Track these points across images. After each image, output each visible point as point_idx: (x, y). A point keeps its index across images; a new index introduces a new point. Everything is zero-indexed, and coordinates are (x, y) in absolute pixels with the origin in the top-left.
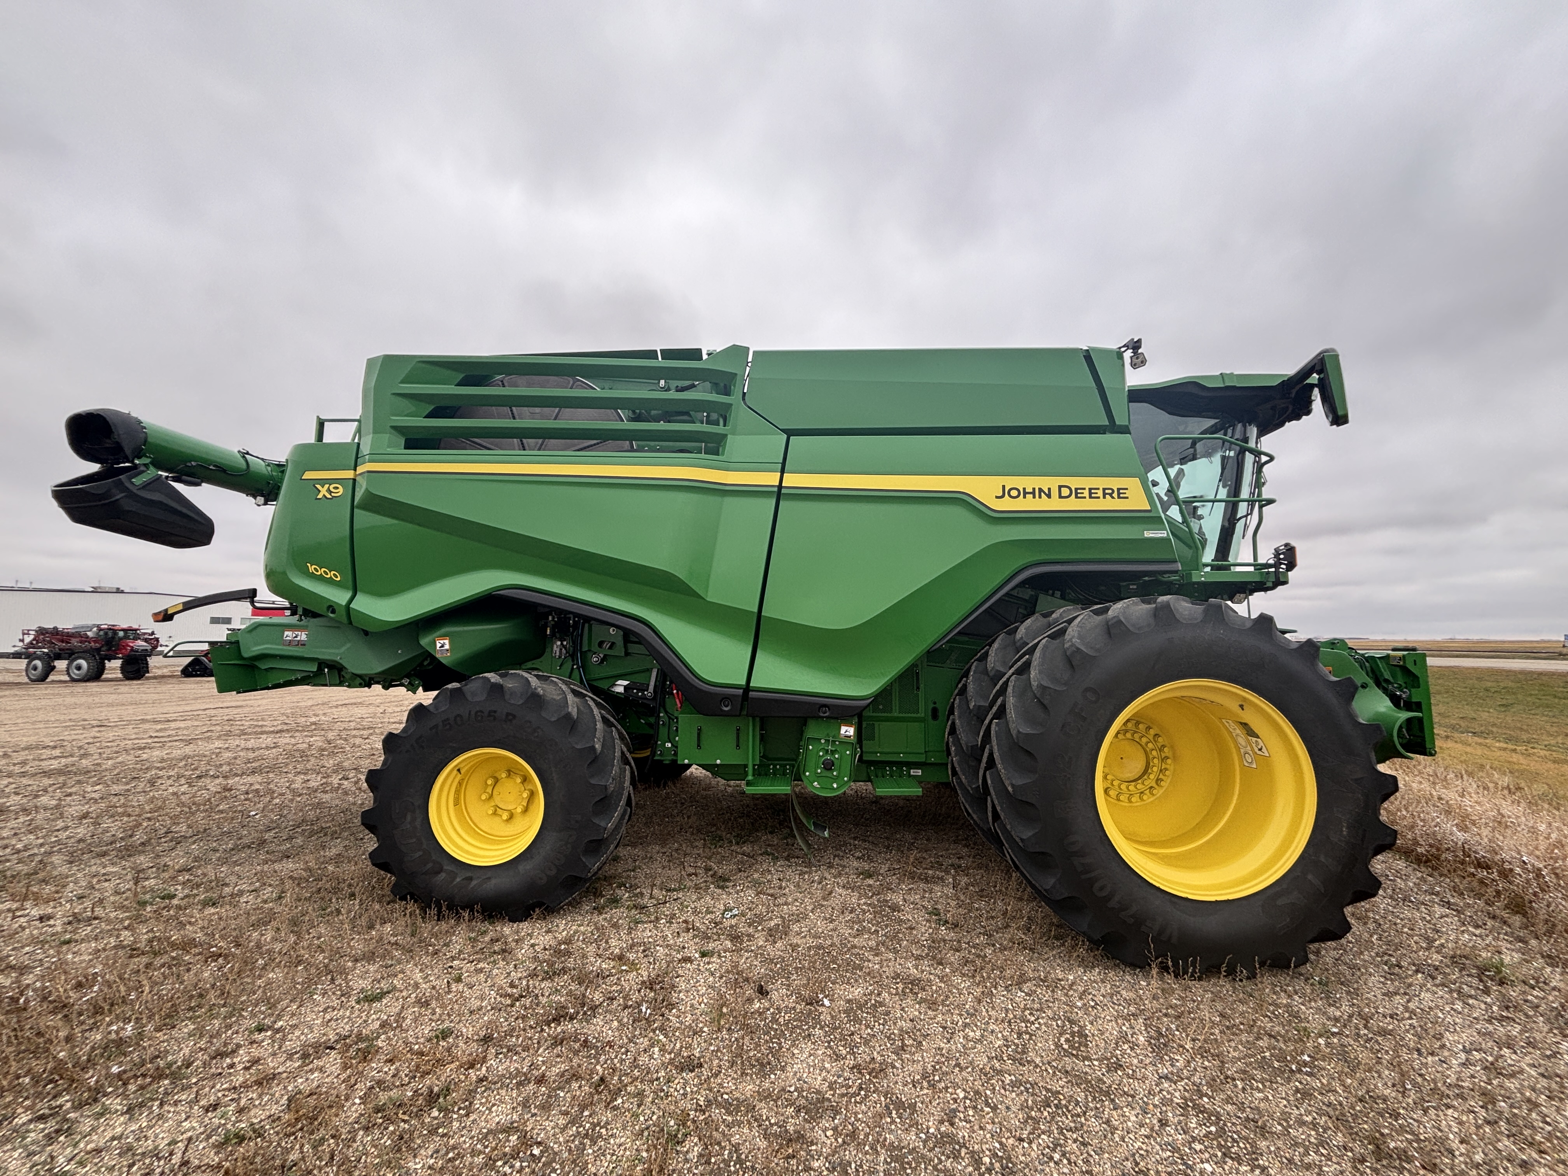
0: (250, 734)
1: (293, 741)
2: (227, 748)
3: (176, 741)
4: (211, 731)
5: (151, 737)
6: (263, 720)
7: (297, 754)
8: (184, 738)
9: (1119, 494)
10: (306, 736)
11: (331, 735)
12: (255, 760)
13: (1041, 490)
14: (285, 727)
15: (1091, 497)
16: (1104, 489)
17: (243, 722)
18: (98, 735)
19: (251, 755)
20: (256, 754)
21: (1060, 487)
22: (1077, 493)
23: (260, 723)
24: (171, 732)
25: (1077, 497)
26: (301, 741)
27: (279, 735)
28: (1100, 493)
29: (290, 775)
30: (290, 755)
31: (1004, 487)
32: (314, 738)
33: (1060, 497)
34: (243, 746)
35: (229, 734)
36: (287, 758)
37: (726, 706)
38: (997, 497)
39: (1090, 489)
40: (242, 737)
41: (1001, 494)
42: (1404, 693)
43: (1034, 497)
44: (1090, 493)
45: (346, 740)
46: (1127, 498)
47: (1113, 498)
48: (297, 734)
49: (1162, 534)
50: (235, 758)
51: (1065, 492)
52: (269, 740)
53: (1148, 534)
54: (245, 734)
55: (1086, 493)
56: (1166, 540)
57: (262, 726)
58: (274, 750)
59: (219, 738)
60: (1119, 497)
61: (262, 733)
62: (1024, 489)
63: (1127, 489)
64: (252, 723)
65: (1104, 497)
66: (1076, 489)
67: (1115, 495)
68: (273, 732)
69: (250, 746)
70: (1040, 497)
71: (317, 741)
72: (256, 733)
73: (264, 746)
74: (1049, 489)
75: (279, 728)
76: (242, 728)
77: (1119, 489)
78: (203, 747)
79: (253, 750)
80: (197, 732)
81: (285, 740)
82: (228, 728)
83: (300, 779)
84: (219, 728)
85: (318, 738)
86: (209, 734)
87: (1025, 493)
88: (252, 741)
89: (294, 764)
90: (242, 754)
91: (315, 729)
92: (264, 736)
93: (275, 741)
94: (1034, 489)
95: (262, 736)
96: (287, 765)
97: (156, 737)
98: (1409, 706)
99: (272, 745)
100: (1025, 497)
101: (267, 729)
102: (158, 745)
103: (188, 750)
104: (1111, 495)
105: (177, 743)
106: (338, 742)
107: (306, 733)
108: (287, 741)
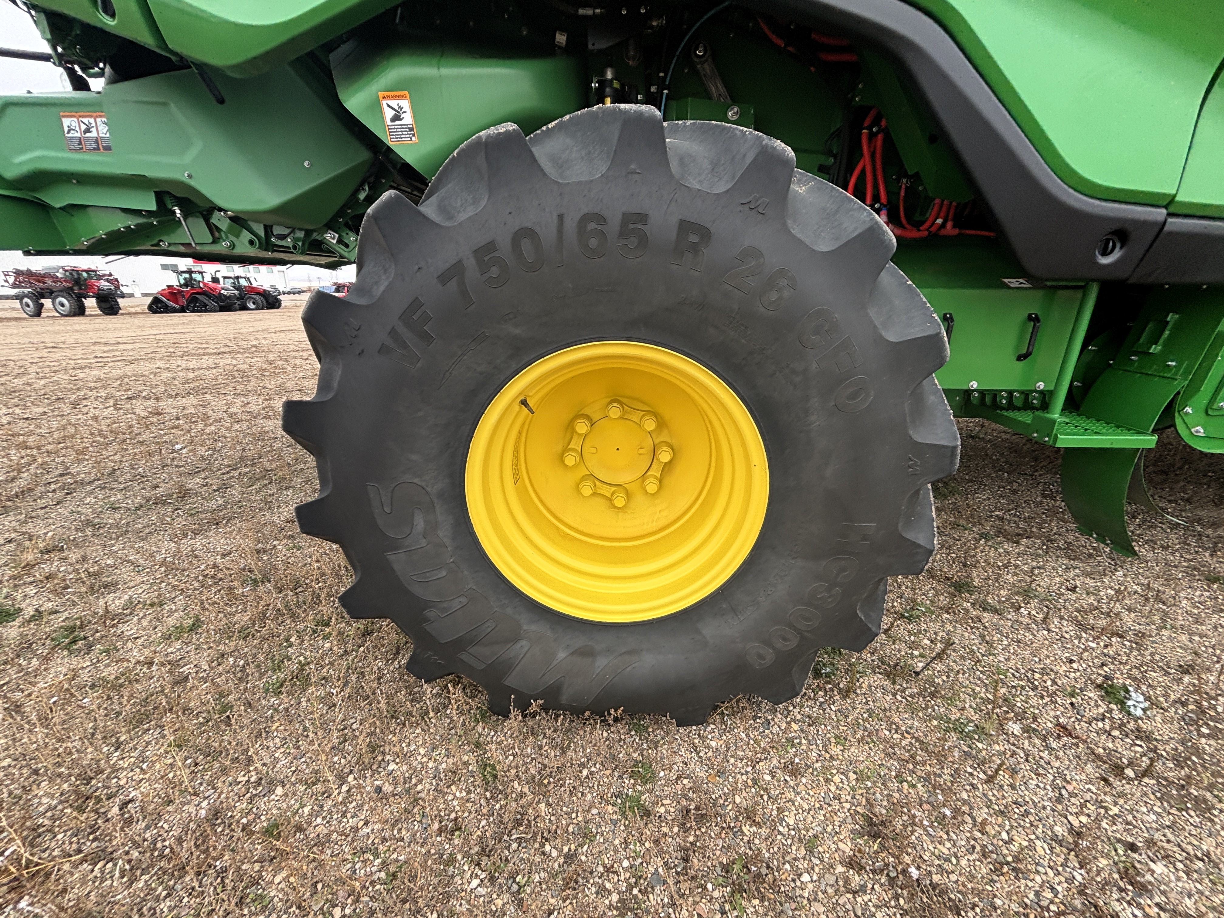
0: (192, 355)
1: (234, 362)
2: (168, 368)
3: (119, 361)
4: (155, 352)
5: (96, 357)
6: (207, 343)
7: (236, 374)
8: (129, 358)
10: (247, 357)
11: (271, 357)
12: (194, 380)
14: (227, 349)
17: (188, 345)
18: (46, 355)
19: (191, 375)
20: (196, 374)
23: (204, 346)
24: (117, 353)
26: (242, 362)
27: (221, 356)
29: (229, 397)
30: (230, 375)
32: (256, 359)
34: (184, 366)
35: (172, 355)
36: (226, 379)
40: (185, 358)
45: (286, 361)
48: (239, 355)
50: (174, 378)
52: (210, 361)
54: (188, 355)
57: (205, 348)
58: (214, 371)
59: (161, 359)
61: (204, 354)
64: (196, 345)
68: (215, 354)
69: (191, 367)
71: (258, 361)
72: (199, 355)
73: (205, 366)
75: (222, 350)
76: (186, 350)
78: (144, 367)
79: (193, 370)
80: (142, 353)
81: (226, 361)
82: (172, 350)
83: (239, 401)
84: (163, 350)
85: (258, 359)
86: (154, 355)
88: (194, 361)
89: (234, 385)
90: (181, 374)
91: (256, 351)
92: (206, 357)
93: (216, 361)
95: (204, 357)
96: (227, 385)
97: (101, 357)
99: (214, 366)
101: (209, 351)
102: (100, 364)
103: (128, 370)
105: (119, 363)
106: (279, 363)
107: (247, 355)
108: (228, 361)
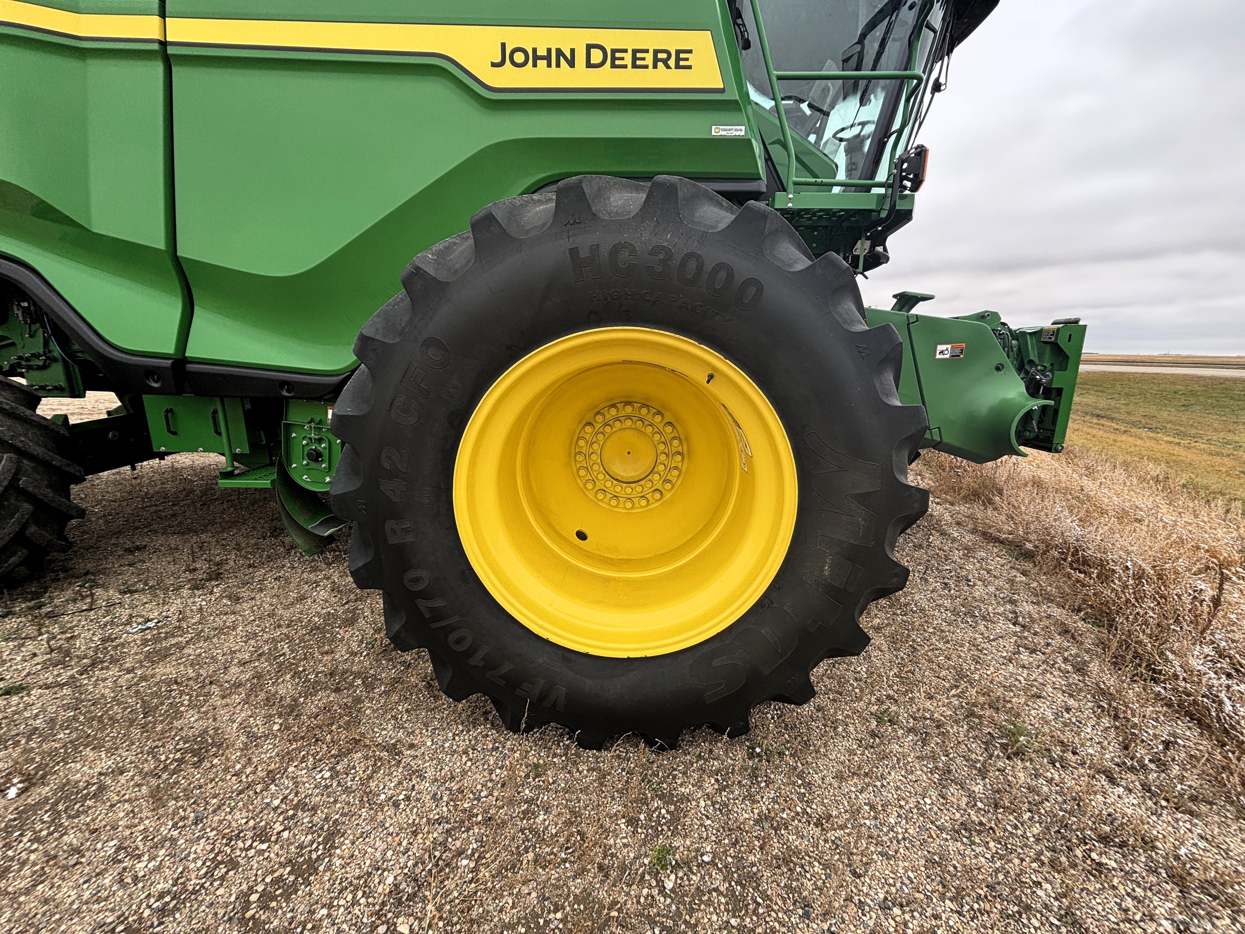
9: (678, 59)
13: (559, 52)
15: (634, 66)
16: (656, 52)
21: (589, 47)
22: (614, 59)
25: (613, 66)
28: (649, 59)
31: (503, 46)
33: (589, 65)
37: (156, 382)
38: (494, 65)
39: (635, 52)
41: (498, 60)
42: (1046, 376)
43: (549, 65)
44: (634, 59)
46: (689, 67)
47: (668, 67)
49: (739, 131)
51: (597, 56)
53: (719, 131)
55: (628, 59)
56: (744, 144)
60: (678, 66)
62: (535, 50)
63: (690, 52)
65: (655, 66)
66: (614, 51)
67: (672, 62)
70: (558, 65)
74: (573, 51)
77: (678, 52)
87: (536, 58)
94: (549, 50)
98: (1048, 393)
100: (535, 65)
104: (665, 62)
